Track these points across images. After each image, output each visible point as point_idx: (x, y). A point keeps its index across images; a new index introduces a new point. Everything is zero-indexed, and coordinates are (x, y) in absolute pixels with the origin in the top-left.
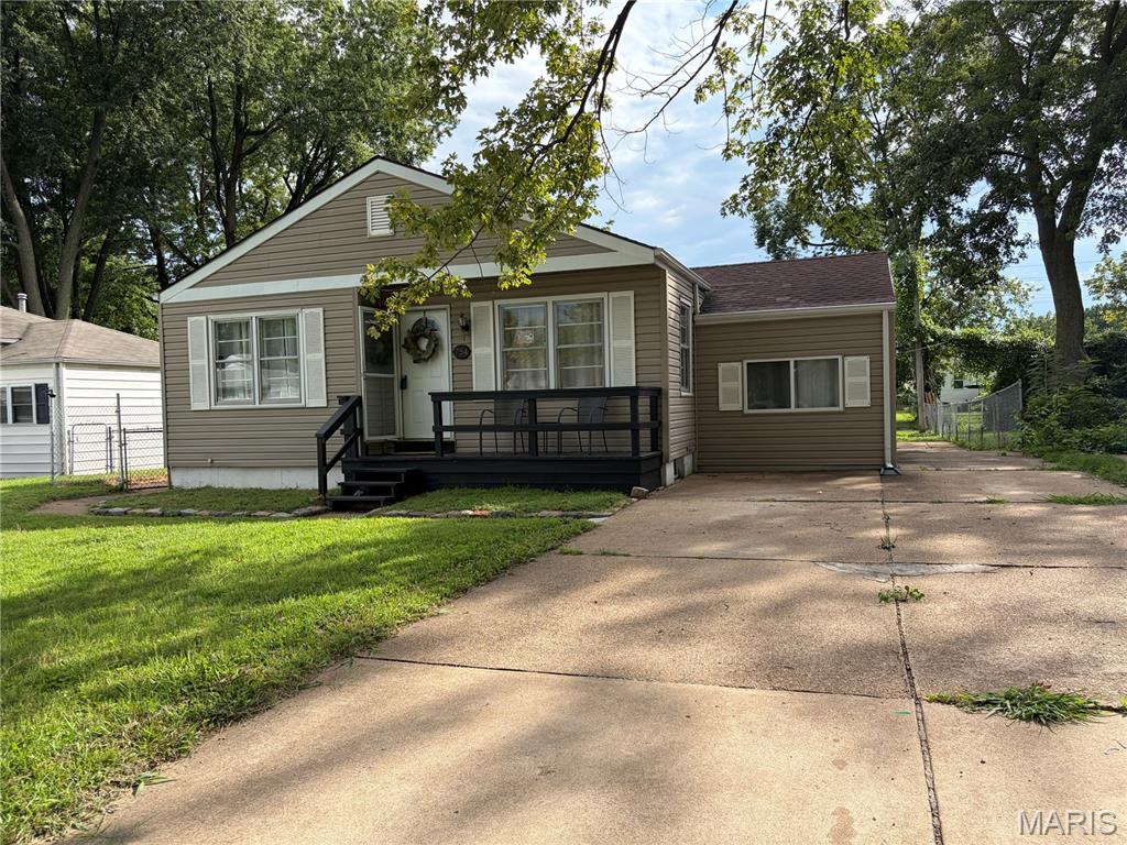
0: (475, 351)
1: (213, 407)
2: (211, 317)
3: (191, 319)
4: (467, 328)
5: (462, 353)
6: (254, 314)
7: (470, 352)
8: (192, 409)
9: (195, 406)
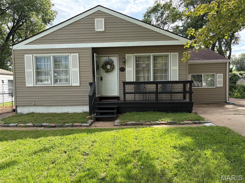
0: (127, 69)
1: (35, 86)
2: (34, 55)
3: (26, 56)
4: (125, 62)
5: (122, 70)
6: (52, 55)
7: (125, 69)
8: (26, 86)
9: (27, 85)
